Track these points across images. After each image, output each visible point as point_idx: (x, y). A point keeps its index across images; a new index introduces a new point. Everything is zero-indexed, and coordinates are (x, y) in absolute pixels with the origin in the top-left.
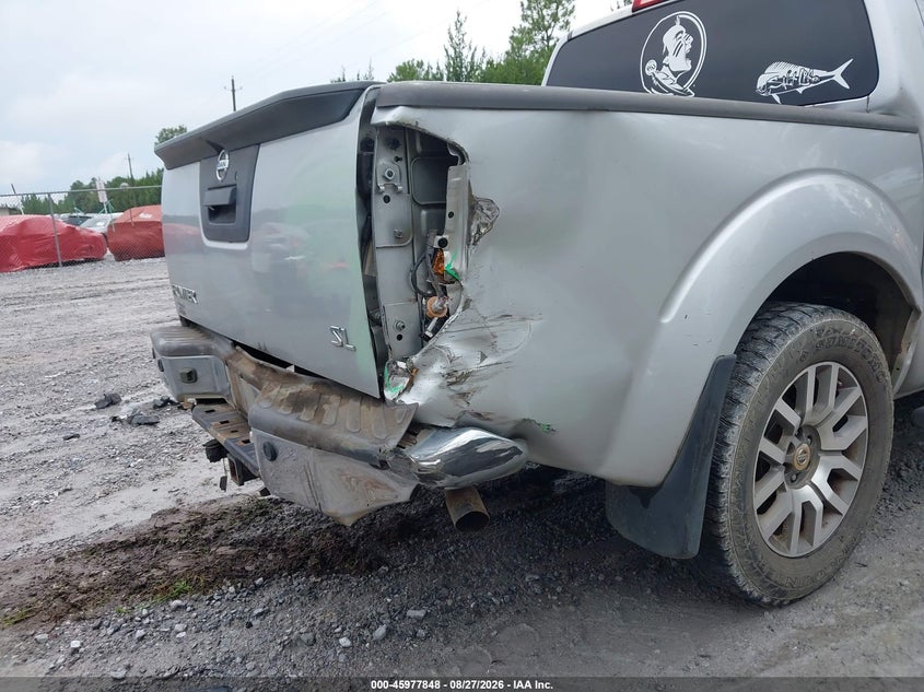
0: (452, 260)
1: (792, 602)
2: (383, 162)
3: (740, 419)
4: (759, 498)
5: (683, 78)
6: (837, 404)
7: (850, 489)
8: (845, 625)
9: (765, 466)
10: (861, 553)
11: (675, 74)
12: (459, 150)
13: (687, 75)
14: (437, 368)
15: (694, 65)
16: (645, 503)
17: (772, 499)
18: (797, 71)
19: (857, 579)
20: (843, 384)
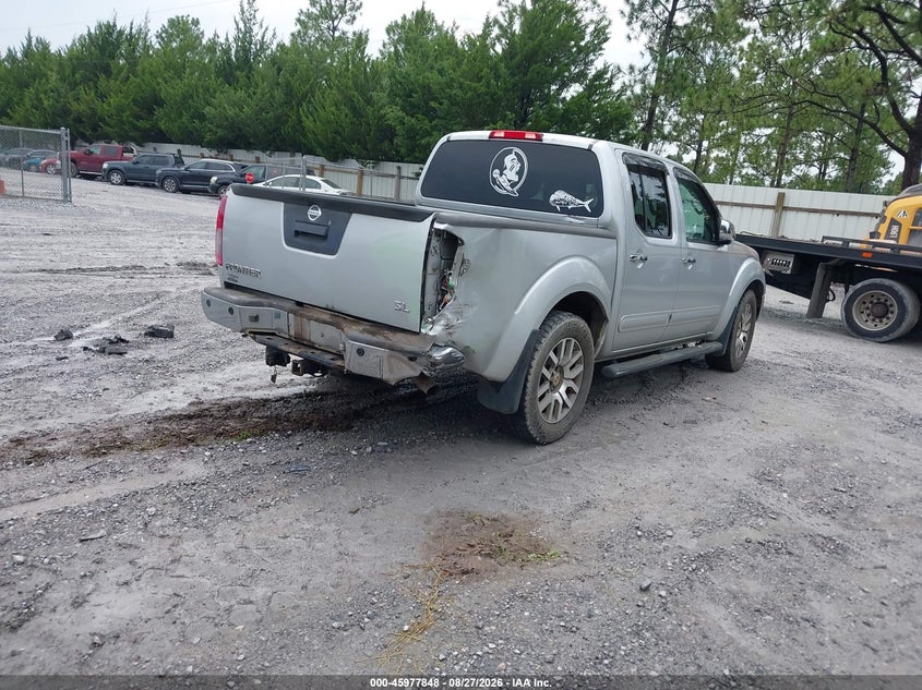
0: (452, 281)
1: (547, 444)
2: (434, 242)
3: (537, 356)
4: (539, 394)
5: (513, 185)
6: (573, 356)
7: (574, 397)
8: (567, 452)
9: (543, 379)
10: (575, 430)
11: (509, 181)
12: (462, 242)
13: (516, 184)
14: (442, 322)
15: (520, 179)
16: (497, 391)
17: (543, 396)
18: (569, 197)
19: (570, 438)
20: (576, 349)
